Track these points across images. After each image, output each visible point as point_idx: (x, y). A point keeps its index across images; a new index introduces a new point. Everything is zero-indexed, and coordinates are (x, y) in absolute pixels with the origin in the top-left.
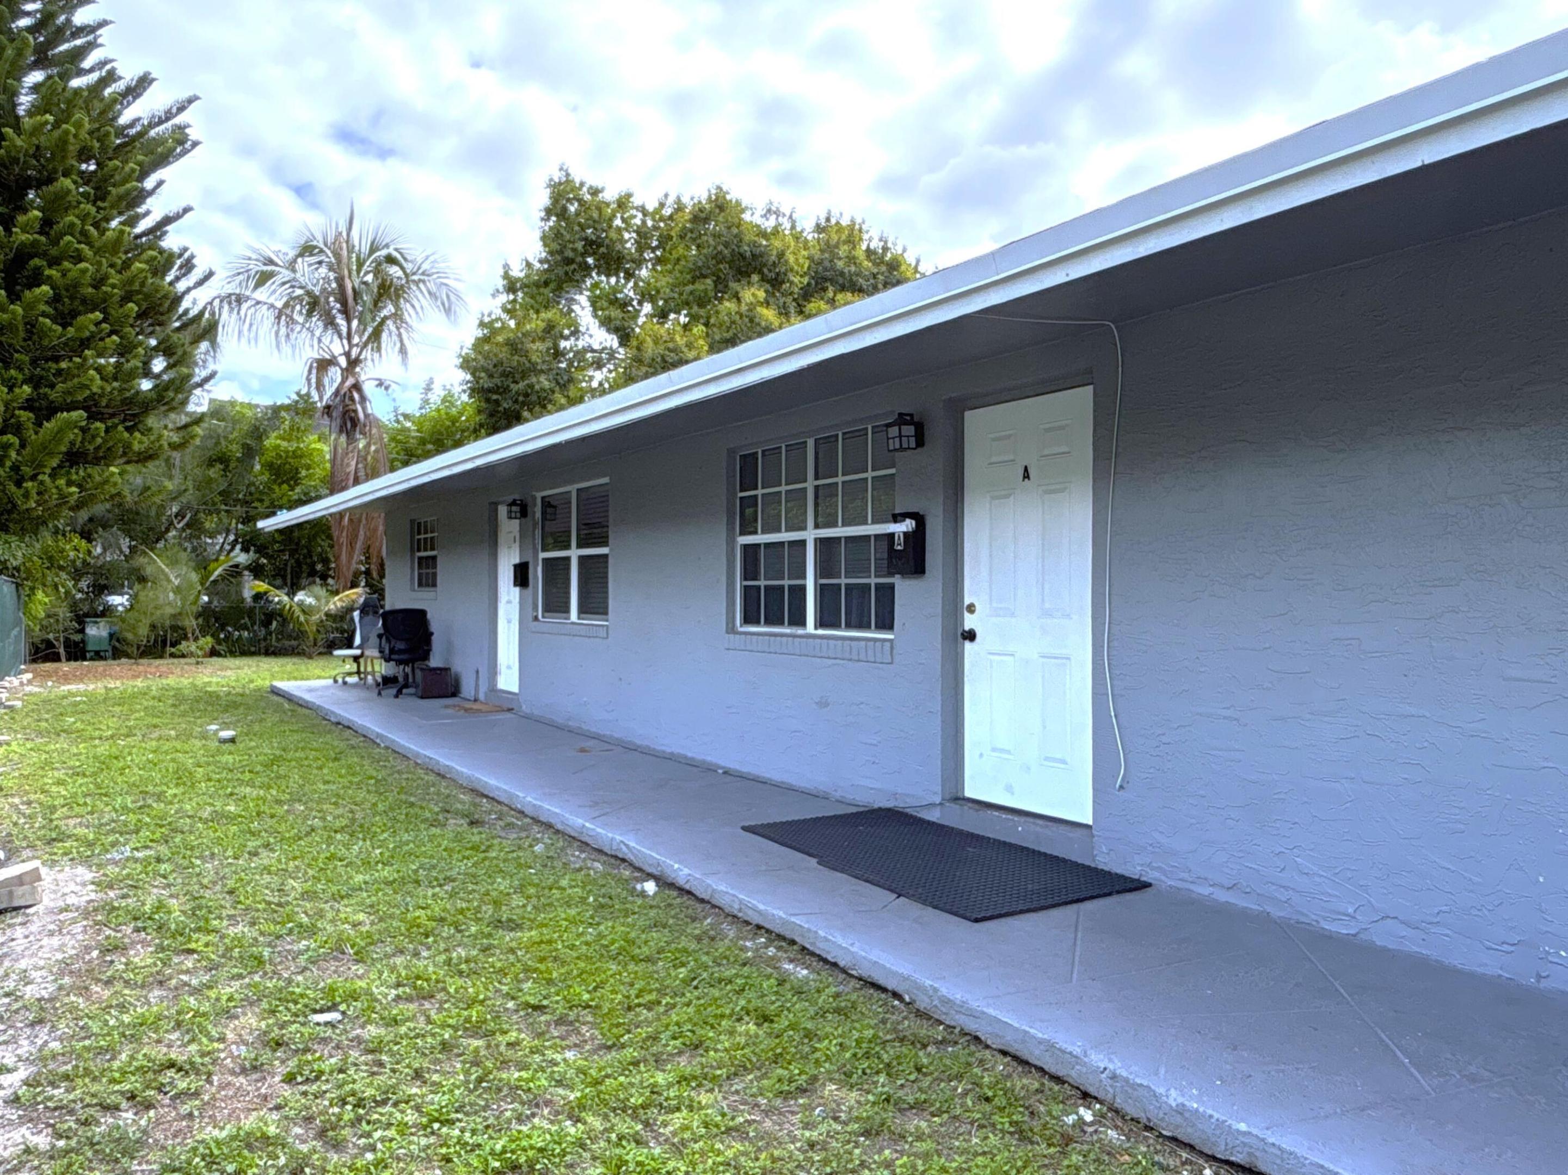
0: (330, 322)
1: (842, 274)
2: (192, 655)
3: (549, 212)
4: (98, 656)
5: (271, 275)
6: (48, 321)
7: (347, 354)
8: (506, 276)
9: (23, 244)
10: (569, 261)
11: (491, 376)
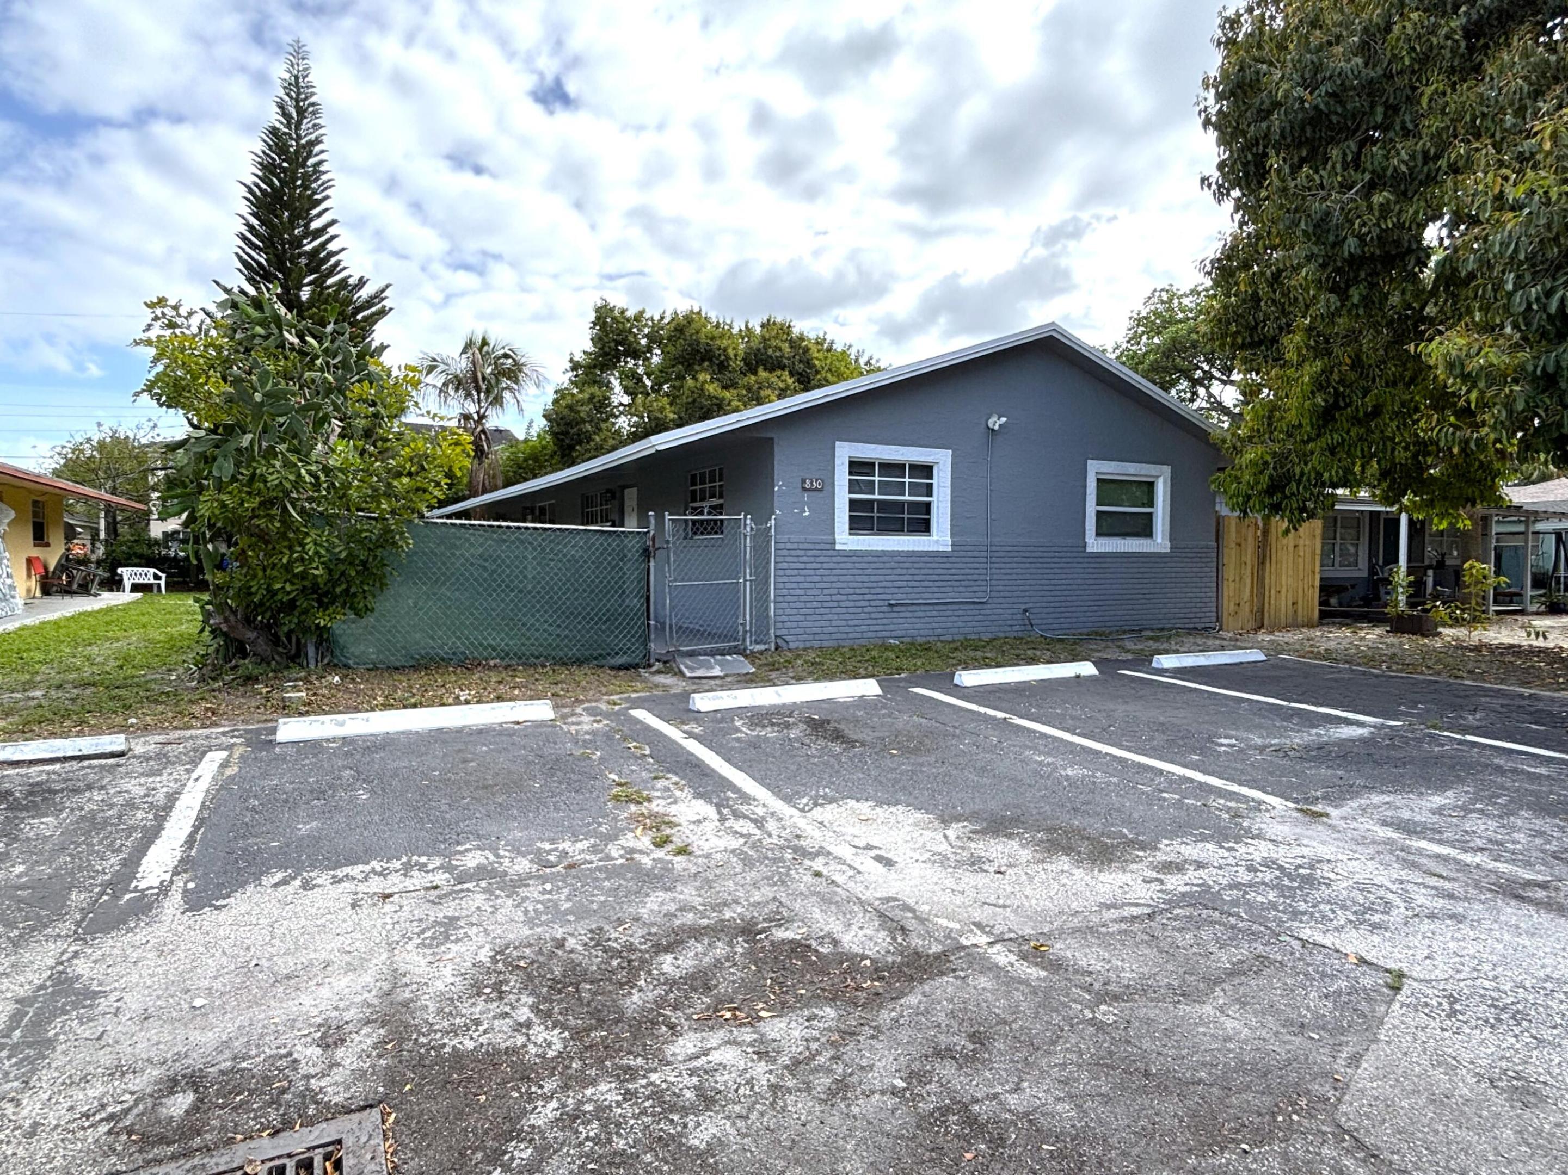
0: (468, 395)
1: (771, 357)
3: (595, 324)
5: (435, 367)
7: (478, 413)
8: (571, 361)
10: (607, 354)
11: (558, 425)
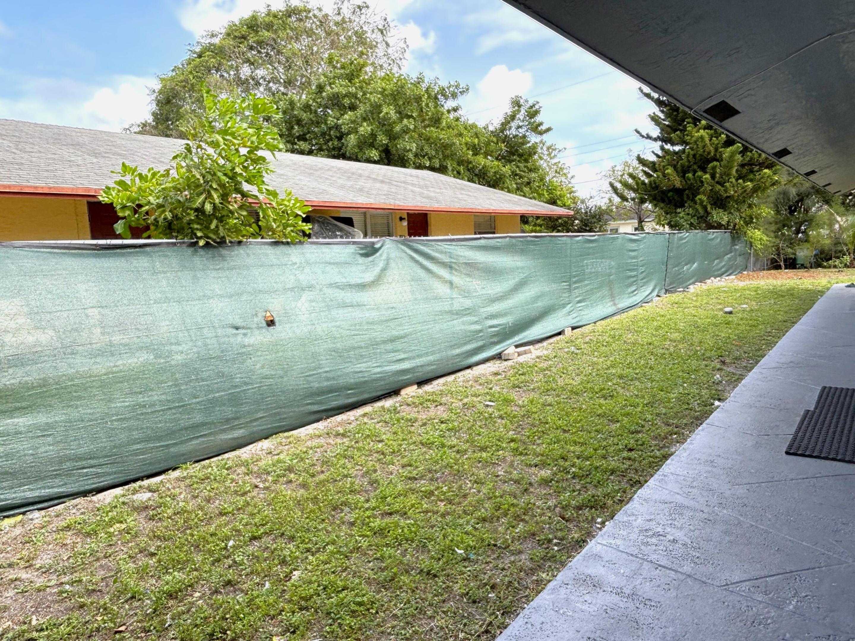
2: (835, 267)
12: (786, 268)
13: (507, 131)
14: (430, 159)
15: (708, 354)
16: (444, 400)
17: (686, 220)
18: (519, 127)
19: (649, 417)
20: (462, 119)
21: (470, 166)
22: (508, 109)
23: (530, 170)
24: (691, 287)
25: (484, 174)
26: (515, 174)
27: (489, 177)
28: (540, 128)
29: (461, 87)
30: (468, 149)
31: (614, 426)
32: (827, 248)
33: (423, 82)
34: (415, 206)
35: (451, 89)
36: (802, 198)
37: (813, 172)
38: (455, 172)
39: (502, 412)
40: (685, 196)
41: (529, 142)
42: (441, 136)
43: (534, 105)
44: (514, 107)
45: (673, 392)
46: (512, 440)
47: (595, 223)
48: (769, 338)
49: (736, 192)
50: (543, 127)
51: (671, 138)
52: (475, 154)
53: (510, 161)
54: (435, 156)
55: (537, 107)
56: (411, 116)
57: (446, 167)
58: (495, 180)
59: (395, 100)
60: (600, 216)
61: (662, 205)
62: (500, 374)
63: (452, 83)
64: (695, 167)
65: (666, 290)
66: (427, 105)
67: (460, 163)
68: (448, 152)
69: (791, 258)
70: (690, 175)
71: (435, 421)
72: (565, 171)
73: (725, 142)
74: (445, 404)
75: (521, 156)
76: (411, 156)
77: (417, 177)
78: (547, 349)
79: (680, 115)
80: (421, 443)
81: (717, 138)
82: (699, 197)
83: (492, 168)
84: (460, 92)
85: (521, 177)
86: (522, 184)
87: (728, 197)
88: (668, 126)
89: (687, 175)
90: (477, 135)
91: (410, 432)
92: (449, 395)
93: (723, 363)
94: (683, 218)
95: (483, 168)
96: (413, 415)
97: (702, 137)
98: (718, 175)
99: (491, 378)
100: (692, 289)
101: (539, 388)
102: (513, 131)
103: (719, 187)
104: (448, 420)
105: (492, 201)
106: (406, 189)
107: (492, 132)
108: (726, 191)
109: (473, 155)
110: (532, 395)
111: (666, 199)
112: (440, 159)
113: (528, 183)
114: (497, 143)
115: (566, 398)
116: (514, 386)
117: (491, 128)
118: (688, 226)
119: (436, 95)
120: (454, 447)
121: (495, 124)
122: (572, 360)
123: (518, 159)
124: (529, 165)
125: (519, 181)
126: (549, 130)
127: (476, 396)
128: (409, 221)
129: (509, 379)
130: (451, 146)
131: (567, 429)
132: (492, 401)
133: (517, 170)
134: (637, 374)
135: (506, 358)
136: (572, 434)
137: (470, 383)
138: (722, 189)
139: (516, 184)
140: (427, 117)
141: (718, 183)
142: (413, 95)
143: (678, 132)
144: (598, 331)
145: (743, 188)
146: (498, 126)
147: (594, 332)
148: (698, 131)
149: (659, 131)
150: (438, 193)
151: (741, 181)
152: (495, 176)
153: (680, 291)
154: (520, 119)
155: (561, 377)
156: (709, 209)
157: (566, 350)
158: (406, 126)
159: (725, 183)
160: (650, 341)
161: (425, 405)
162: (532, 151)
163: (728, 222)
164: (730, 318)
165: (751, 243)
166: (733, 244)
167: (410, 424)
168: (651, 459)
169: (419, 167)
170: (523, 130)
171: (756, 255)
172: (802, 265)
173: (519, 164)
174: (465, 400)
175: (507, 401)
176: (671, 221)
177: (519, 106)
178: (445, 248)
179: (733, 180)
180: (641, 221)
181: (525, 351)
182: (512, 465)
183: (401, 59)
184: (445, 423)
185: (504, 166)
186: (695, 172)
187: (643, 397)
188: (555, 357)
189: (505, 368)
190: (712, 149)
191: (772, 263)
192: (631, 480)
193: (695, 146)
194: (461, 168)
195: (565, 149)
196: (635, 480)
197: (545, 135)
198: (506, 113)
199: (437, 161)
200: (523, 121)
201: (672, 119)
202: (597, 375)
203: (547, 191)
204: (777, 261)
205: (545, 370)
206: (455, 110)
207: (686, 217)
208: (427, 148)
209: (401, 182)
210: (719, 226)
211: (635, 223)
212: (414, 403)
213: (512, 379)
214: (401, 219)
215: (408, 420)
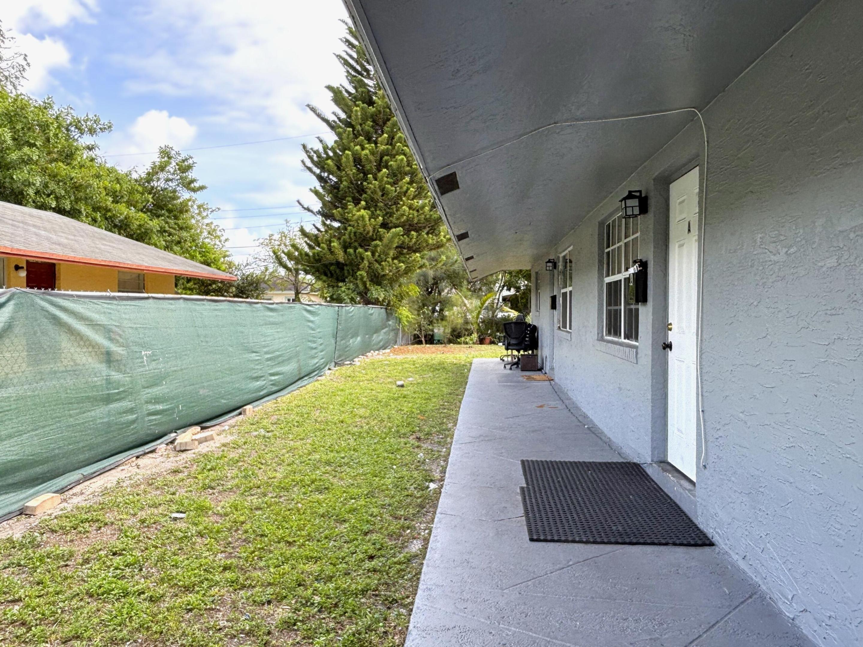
2: (467, 343)
4: (439, 342)
6: (389, 186)
9: (383, 150)
12: (426, 343)
13: (155, 182)
14: (57, 198)
15: (403, 431)
16: (109, 517)
17: (347, 295)
18: (167, 180)
19: (375, 511)
20: (99, 161)
21: (109, 214)
22: (156, 158)
23: (181, 228)
24: (356, 360)
25: (126, 225)
26: (162, 231)
27: (132, 230)
28: (192, 185)
29: (101, 122)
30: (107, 194)
31: (344, 528)
32: (459, 326)
33: (52, 107)
34: (42, 253)
35: (88, 123)
36: (436, 282)
37: (472, 258)
38: (90, 219)
39: (201, 527)
40: (346, 272)
41: (179, 198)
42: (73, 175)
43: (186, 159)
44: (163, 158)
45: (388, 476)
46: (226, 568)
47: (252, 291)
48: (445, 411)
49: (390, 271)
50: (196, 185)
51: (333, 214)
52: (116, 202)
53: (158, 216)
54: (64, 196)
55: (190, 161)
56: (34, 145)
57: (80, 212)
58: (140, 234)
59: (11, 122)
60: (257, 284)
61: (324, 278)
62: (181, 472)
63: (90, 116)
64: (356, 244)
65: (336, 363)
66: (56, 135)
67: (96, 209)
68: (82, 194)
69: (430, 335)
70: (351, 251)
71: (102, 553)
72: (219, 233)
73: (382, 224)
74: (112, 523)
75: (170, 211)
76: (31, 192)
77: (40, 218)
78: (232, 434)
79: (341, 193)
80: (87, 593)
81: (375, 219)
82: (359, 273)
83: (137, 219)
84: (100, 129)
85: (170, 234)
86: (172, 242)
87: (384, 275)
88: (329, 202)
89: (348, 250)
90: (118, 180)
91: (66, 578)
92: (115, 509)
93: (419, 439)
94: (344, 292)
95: (126, 218)
96: (65, 548)
97: (363, 217)
98: (377, 254)
99: (170, 478)
100: (357, 361)
101: (237, 486)
102: (162, 184)
103: (377, 265)
104: (124, 550)
105: (144, 257)
106: (26, 230)
107: (136, 181)
108: (383, 269)
109: (113, 202)
110: (232, 498)
111: (329, 273)
112: (71, 201)
113: (179, 242)
114: (142, 194)
115: (276, 497)
116: (205, 487)
117: (135, 176)
118: (349, 301)
119: (68, 125)
120: (143, 593)
121: (141, 172)
122: (266, 446)
123: (167, 214)
124: (180, 222)
125: (169, 238)
126: (202, 188)
127: (155, 506)
128: (27, 270)
129: (196, 478)
130: (87, 187)
131: (291, 540)
132: (181, 512)
133: (166, 225)
134: (343, 458)
135: (183, 449)
136: (300, 547)
137: (142, 487)
138: (380, 267)
139: (165, 241)
140: (56, 150)
141: (376, 261)
142: (38, 121)
143: (339, 209)
144: (283, 409)
145: (397, 268)
146: (143, 175)
147: (279, 410)
148: (359, 210)
149: (321, 205)
150: (72, 240)
151: (396, 261)
152: (140, 229)
153: (347, 365)
154: (169, 172)
155: (260, 469)
156: (368, 285)
157: (256, 433)
158: (25, 154)
159: (382, 261)
160: (341, 418)
161: (80, 529)
162: (183, 209)
163: (384, 298)
164: (404, 391)
165: (400, 319)
166: (388, 320)
167: (62, 563)
168: (398, 566)
169: (43, 207)
170: (174, 184)
171: (403, 331)
172: (439, 341)
173: (169, 220)
174: (142, 515)
175: (202, 510)
176: (333, 295)
177: (170, 158)
178: (103, 308)
179: (390, 260)
180: (297, 293)
181: (206, 438)
182: (234, 606)
183: (17, 78)
184: (120, 555)
185: (151, 220)
186: (355, 249)
187: (359, 487)
188: (245, 443)
189: (186, 463)
190: (371, 229)
191: (415, 338)
192: (387, 600)
193: (356, 224)
194: (98, 215)
195: (219, 209)
196: (391, 600)
197: (198, 193)
198: (154, 163)
199: (68, 202)
200: (174, 174)
201: (333, 195)
202: (301, 463)
203: (200, 253)
204: (419, 337)
205: (238, 461)
206: (90, 148)
207: (347, 292)
208: (52, 186)
209: (19, 222)
210: (376, 302)
211: (291, 294)
212: (62, 528)
213: (200, 477)
214: (17, 268)
215: (58, 557)
